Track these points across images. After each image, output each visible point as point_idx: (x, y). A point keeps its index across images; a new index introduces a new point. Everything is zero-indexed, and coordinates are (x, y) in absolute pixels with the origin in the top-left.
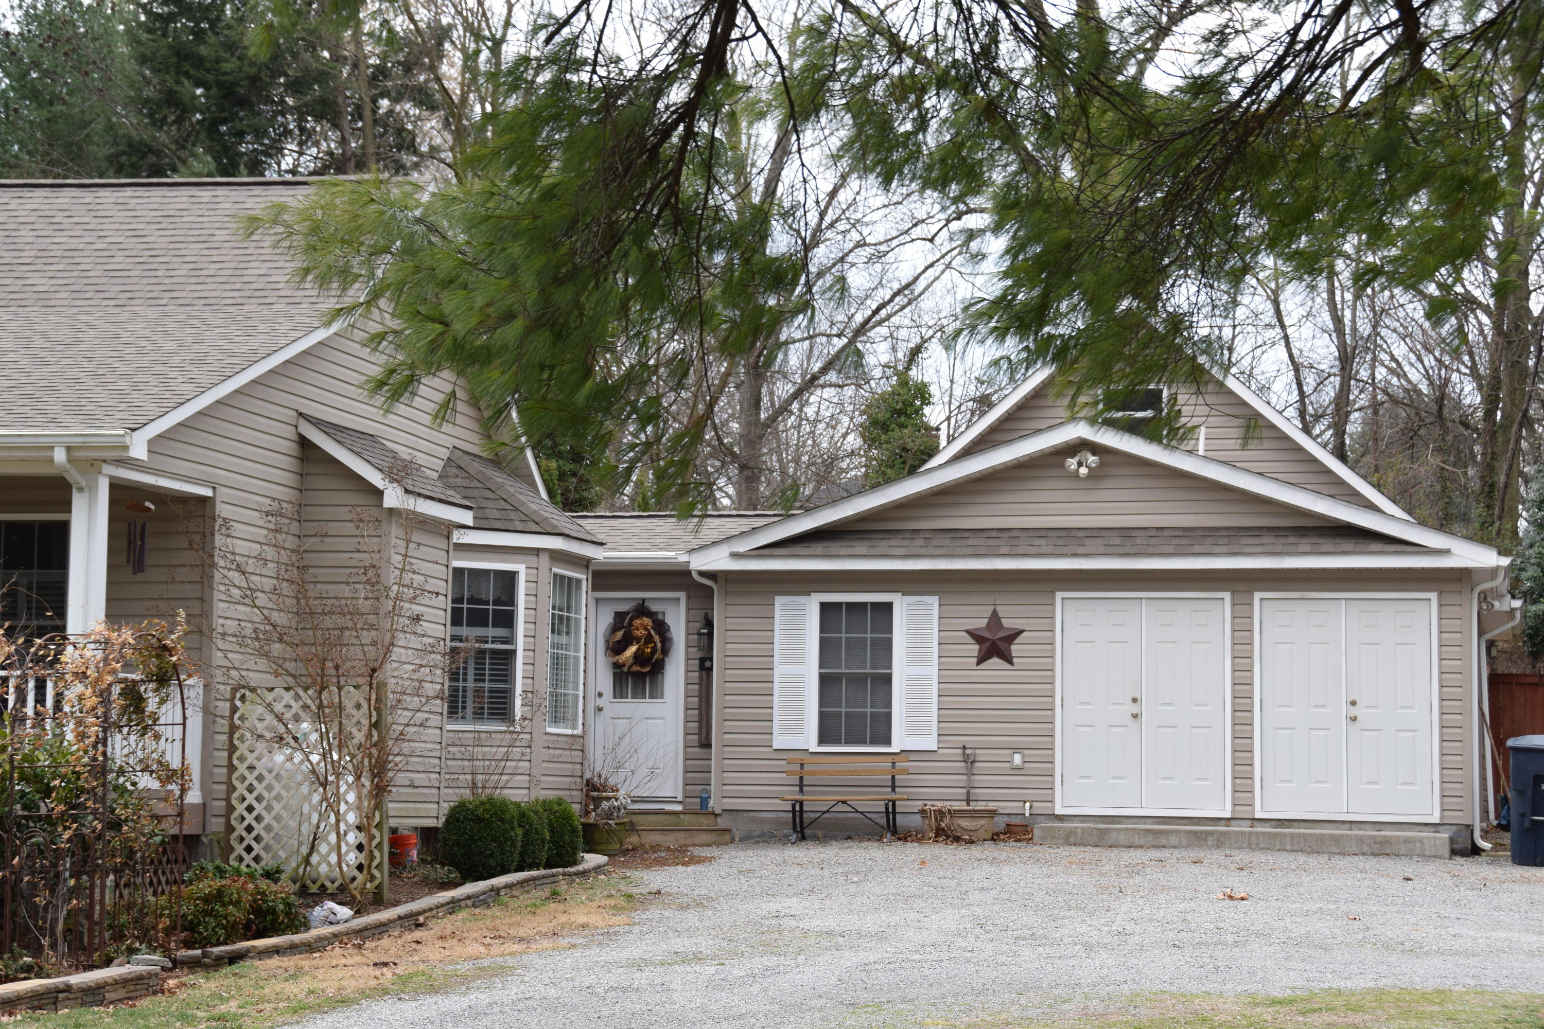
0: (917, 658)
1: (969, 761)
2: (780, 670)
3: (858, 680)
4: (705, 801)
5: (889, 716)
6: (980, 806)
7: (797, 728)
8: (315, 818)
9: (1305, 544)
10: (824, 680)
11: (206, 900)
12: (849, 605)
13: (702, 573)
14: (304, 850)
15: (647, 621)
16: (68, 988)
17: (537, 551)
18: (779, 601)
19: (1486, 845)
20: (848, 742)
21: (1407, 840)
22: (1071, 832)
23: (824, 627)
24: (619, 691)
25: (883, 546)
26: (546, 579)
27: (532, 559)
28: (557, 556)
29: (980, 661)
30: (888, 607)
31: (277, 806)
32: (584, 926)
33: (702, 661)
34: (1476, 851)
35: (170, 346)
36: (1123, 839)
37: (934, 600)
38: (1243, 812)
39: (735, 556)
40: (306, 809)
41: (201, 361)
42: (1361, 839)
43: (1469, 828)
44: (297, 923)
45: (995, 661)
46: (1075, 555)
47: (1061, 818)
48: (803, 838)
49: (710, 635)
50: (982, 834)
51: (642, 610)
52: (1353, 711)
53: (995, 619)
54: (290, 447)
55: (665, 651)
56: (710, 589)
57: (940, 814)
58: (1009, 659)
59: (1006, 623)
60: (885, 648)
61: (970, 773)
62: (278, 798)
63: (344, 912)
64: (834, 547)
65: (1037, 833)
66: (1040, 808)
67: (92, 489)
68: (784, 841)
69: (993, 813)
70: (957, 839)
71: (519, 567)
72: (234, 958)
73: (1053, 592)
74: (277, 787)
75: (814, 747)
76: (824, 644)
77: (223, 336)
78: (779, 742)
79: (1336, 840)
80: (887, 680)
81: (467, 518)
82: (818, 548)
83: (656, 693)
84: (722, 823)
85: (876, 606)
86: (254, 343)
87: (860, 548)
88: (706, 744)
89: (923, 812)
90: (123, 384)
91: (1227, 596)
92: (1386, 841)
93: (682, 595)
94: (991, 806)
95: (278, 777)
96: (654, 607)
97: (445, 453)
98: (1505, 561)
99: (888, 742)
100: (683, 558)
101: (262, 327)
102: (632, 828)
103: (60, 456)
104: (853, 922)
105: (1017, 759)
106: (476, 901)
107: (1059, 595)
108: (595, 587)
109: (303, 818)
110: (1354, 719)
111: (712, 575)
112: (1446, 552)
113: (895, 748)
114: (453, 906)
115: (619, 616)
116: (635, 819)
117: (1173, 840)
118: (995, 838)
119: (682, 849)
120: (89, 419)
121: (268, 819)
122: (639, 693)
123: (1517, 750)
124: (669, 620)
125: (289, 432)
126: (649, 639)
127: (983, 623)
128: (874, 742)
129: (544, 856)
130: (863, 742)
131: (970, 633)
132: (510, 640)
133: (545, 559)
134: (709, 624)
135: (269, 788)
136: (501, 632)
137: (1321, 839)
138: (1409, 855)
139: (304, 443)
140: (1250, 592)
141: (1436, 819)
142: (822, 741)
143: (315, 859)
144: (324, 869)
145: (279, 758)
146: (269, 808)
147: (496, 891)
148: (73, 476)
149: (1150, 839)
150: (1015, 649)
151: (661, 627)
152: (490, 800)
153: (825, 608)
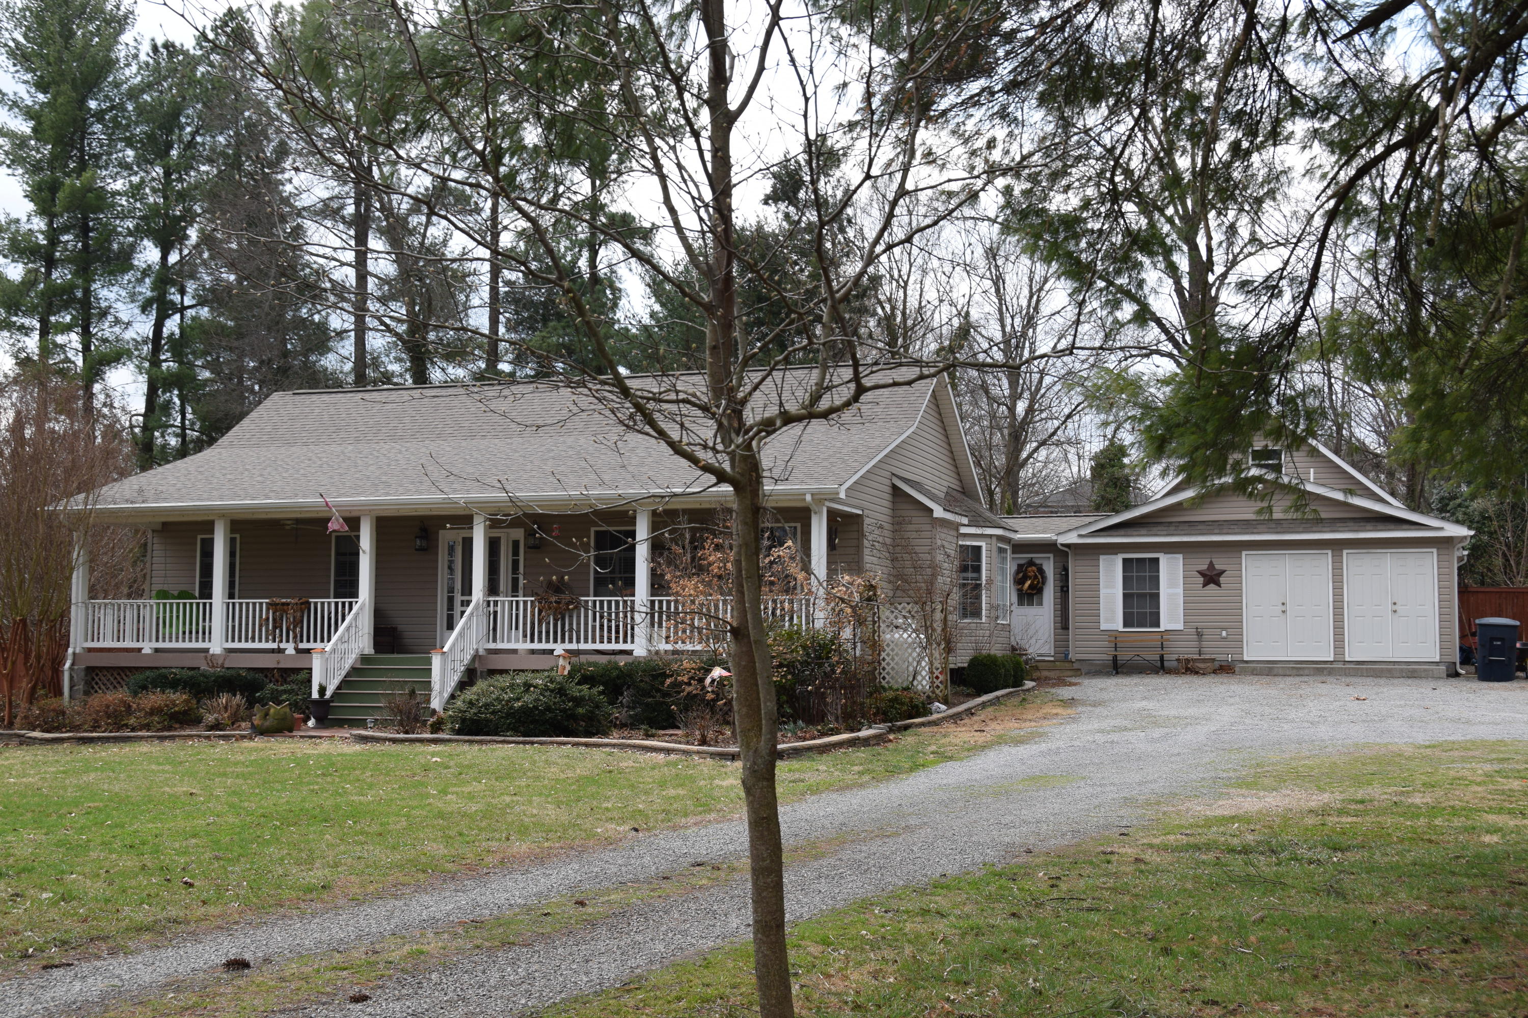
0: (1172, 585)
1: (1199, 635)
2: (1103, 592)
3: (1142, 596)
4: (1067, 655)
5: (1158, 613)
6: (1207, 657)
7: (1112, 620)
8: (915, 664)
9: (1369, 526)
10: (1125, 596)
11: (890, 701)
12: (1137, 559)
13: (1062, 545)
14: (911, 679)
15: (1034, 568)
16: (858, 738)
17: (991, 536)
18: (1102, 557)
19: (1463, 672)
20: (1138, 626)
21: (1425, 670)
22: (1254, 669)
23: (1125, 570)
24: (1021, 603)
25: (1155, 530)
26: (994, 549)
27: (989, 540)
28: (1000, 538)
29: (1205, 585)
30: (1157, 560)
31: (896, 659)
32: (1056, 714)
33: (1062, 587)
34: (1457, 675)
35: (839, 444)
36: (1281, 672)
37: (1180, 556)
38: (1339, 658)
39: (1080, 536)
40: (910, 659)
41: (856, 451)
42: (1402, 670)
43: (1455, 663)
44: (927, 712)
45: (1212, 586)
46: (1253, 533)
47: (1247, 662)
48: (1117, 673)
49: (1067, 575)
50: (1209, 670)
51: (1031, 563)
52: (1395, 608)
53: (1211, 565)
54: (889, 489)
55: (1044, 583)
56: (1067, 553)
57: (1187, 661)
58: (1219, 585)
59: (1217, 567)
60: (1156, 581)
61: (1200, 640)
62: (897, 655)
63: (943, 707)
64: (1129, 531)
65: (1237, 669)
66: (1236, 657)
67: (821, 513)
68: (1108, 674)
69: (1213, 660)
70: (1197, 673)
71: (983, 544)
72: (906, 728)
73: (1241, 552)
74: (896, 650)
75: (1121, 629)
76: (1125, 579)
77: (862, 439)
78: (1104, 626)
79: (1389, 671)
80: (1157, 596)
81: (965, 521)
82: (1122, 532)
83: (1040, 604)
84: (1076, 666)
85: (1150, 559)
86: (877, 442)
87: (1143, 531)
88: (1065, 627)
89: (1178, 660)
90: (825, 464)
91: (1330, 552)
92: (1414, 671)
93: (1051, 556)
94: (1213, 656)
95: (896, 645)
96: (1038, 562)
97: (945, 490)
98: (1472, 533)
99: (1158, 626)
100: (1055, 538)
101: (877, 434)
102: (1036, 668)
103: (808, 498)
104: (1192, 711)
105: (1224, 633)
106: (991, 703)
107: (1244, 553)
108: (1013, 552)
109: (909, 664)
110: (1395, 611)
111: (1068, 546)
112: (1442, 529)
113: (1162, 629)
114: (984, 705)
115: (1020, 566)
116: (1039, 664)
117: (1306, 672)
118: (1214, 672)
119: (1059, 678)
120: (818, 480)
121: (892, 664)
122: (1031, 604)
123: (1481, 625)
124: (1045, 567)
125: (888, 482)
126: (1036, 577)
127: (1205, 567)
128: (1151, 626)
129: (1011, 682)
130: (1145, 626)
131: (1199, 572)
132: (979, 578)
133: (994, 540)
134: (1066, 569)
135: (893, 650)
136: (975, 575)
137: (1382, 670)
138: (1427, 677)
139: (895, 487)
140: (1341, 550)
141: (1437, 659)
142: (1125, 626)
143: (915, 683)
144: (920, 687)
145: (897, 636)
146: (893, 659)
147: (998, 698)
148: (814, 507)
149: (1295, 672)
150: (1222, 579)
151: (1041, 571)
152: (989, 655)
153: (1125, 560)
